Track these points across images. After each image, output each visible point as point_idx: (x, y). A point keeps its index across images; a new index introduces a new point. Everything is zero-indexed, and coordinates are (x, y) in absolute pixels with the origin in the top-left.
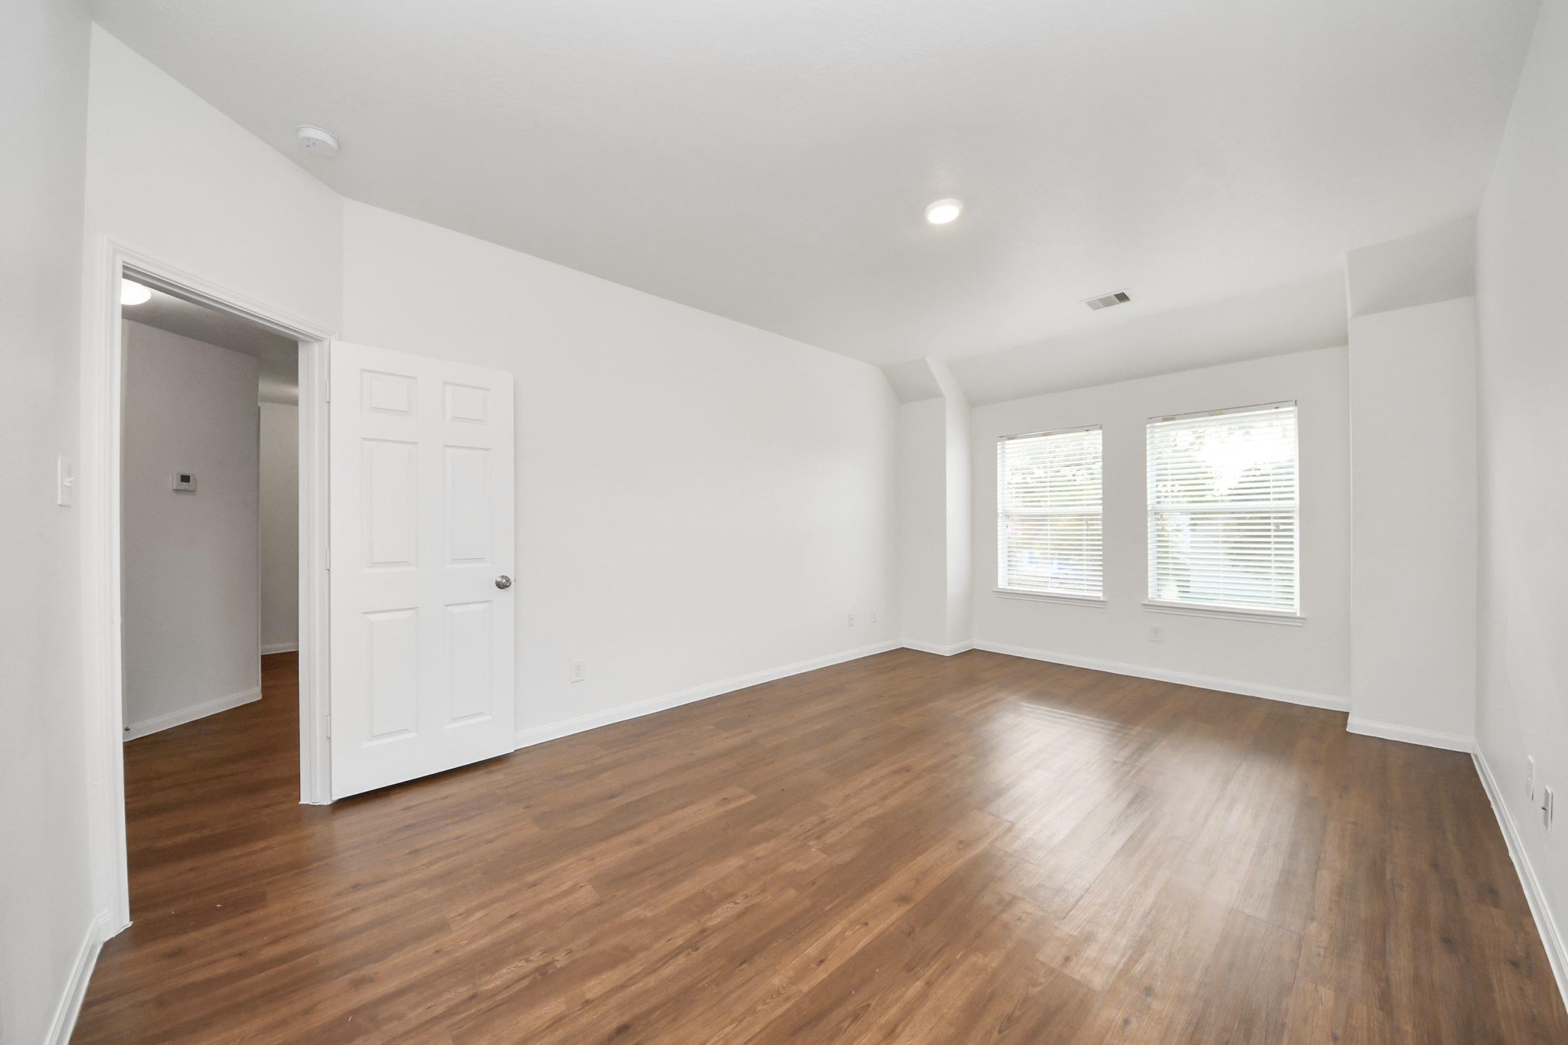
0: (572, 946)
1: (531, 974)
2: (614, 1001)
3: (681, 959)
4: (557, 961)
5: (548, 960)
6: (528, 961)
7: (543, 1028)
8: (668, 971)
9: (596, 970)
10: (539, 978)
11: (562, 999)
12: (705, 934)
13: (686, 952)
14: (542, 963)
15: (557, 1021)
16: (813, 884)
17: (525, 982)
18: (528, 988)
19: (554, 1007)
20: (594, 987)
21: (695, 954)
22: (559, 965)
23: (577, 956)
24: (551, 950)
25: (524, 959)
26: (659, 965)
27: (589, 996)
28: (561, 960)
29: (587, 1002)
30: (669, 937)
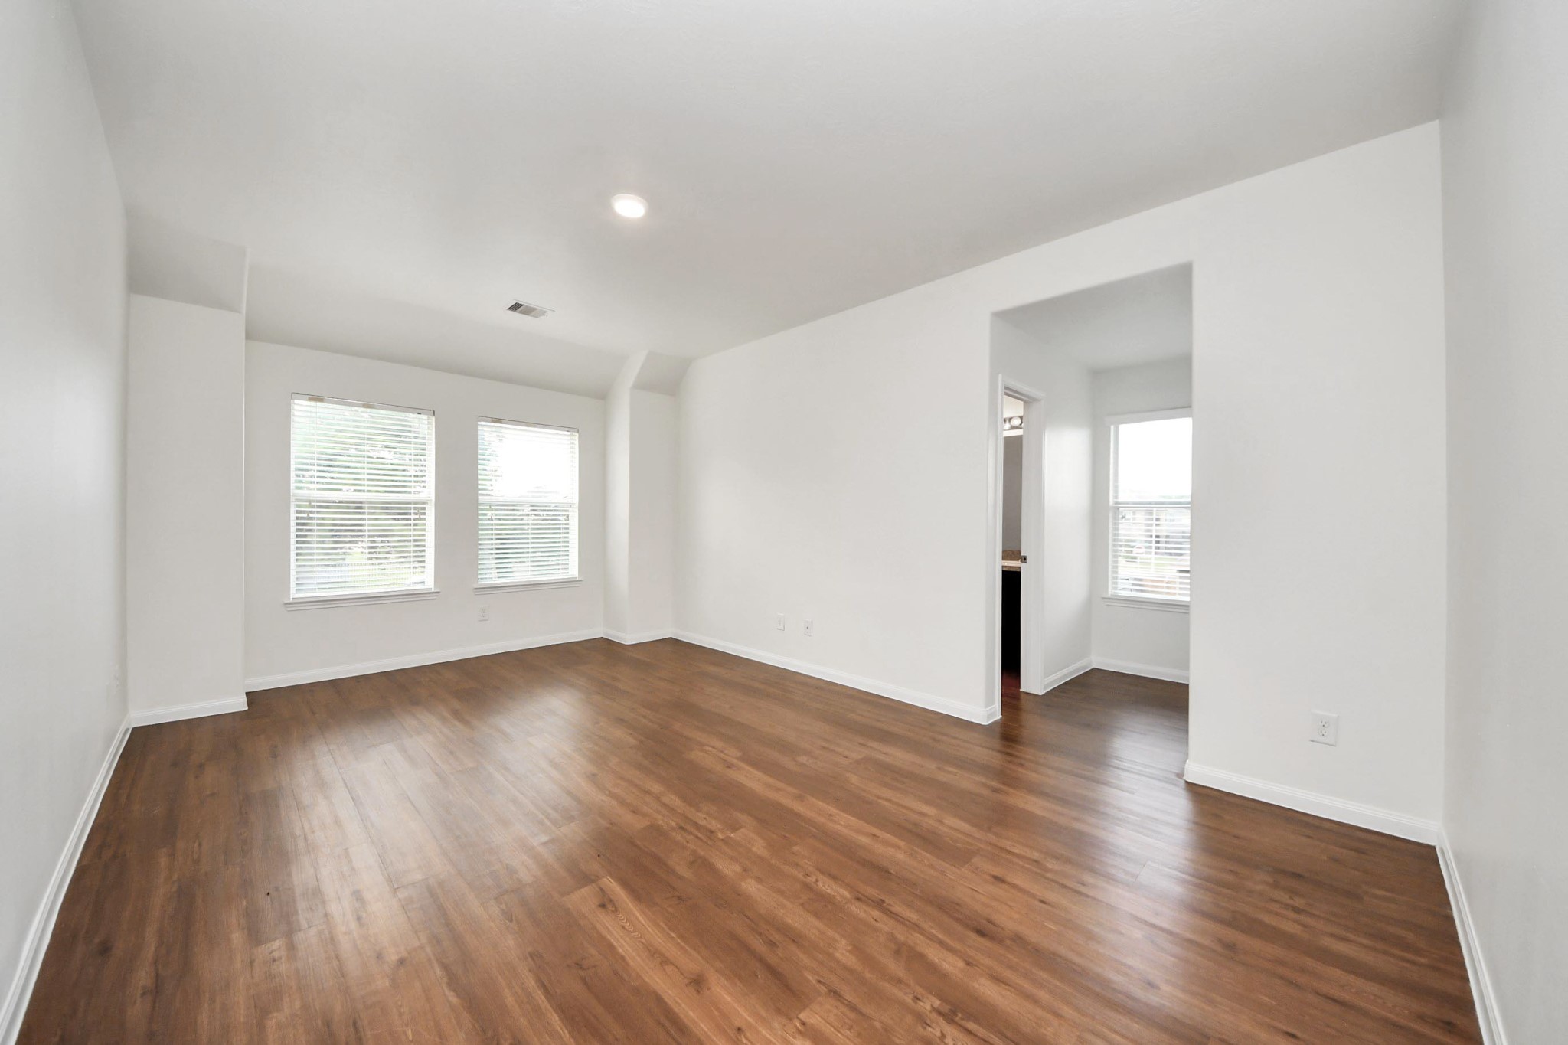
0: (909, 1000)
1: (960, 1026)
2: (958, 946)
3: (898, 908)
4: (932, 1006)
5: (934, 1015)
6: (943, 1035)
7: (1010, 988)
8: (913, 916)
9: (932, 968)
10: (960, 1015)
11: (976, 985)
12: (860, 896)
13: (889, 907)
14: (941, 1020)
15: (997, 979)
16: (785, 837)
17: (971, 1026)
18: (977, 1020)
19: (987, 989)
20: (951, 965)
21: (887, 901)
22: (937, 1003)
23: (919, 990)
24: (921, 1019)
25: (942, 1041)
26: (908, 923)
27: (961, 964)
28: (928, 1004)
29: (968, 964)
30: (873, 922)
